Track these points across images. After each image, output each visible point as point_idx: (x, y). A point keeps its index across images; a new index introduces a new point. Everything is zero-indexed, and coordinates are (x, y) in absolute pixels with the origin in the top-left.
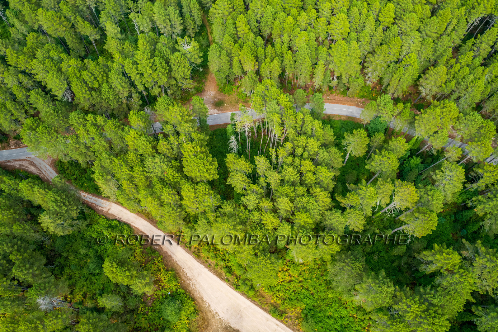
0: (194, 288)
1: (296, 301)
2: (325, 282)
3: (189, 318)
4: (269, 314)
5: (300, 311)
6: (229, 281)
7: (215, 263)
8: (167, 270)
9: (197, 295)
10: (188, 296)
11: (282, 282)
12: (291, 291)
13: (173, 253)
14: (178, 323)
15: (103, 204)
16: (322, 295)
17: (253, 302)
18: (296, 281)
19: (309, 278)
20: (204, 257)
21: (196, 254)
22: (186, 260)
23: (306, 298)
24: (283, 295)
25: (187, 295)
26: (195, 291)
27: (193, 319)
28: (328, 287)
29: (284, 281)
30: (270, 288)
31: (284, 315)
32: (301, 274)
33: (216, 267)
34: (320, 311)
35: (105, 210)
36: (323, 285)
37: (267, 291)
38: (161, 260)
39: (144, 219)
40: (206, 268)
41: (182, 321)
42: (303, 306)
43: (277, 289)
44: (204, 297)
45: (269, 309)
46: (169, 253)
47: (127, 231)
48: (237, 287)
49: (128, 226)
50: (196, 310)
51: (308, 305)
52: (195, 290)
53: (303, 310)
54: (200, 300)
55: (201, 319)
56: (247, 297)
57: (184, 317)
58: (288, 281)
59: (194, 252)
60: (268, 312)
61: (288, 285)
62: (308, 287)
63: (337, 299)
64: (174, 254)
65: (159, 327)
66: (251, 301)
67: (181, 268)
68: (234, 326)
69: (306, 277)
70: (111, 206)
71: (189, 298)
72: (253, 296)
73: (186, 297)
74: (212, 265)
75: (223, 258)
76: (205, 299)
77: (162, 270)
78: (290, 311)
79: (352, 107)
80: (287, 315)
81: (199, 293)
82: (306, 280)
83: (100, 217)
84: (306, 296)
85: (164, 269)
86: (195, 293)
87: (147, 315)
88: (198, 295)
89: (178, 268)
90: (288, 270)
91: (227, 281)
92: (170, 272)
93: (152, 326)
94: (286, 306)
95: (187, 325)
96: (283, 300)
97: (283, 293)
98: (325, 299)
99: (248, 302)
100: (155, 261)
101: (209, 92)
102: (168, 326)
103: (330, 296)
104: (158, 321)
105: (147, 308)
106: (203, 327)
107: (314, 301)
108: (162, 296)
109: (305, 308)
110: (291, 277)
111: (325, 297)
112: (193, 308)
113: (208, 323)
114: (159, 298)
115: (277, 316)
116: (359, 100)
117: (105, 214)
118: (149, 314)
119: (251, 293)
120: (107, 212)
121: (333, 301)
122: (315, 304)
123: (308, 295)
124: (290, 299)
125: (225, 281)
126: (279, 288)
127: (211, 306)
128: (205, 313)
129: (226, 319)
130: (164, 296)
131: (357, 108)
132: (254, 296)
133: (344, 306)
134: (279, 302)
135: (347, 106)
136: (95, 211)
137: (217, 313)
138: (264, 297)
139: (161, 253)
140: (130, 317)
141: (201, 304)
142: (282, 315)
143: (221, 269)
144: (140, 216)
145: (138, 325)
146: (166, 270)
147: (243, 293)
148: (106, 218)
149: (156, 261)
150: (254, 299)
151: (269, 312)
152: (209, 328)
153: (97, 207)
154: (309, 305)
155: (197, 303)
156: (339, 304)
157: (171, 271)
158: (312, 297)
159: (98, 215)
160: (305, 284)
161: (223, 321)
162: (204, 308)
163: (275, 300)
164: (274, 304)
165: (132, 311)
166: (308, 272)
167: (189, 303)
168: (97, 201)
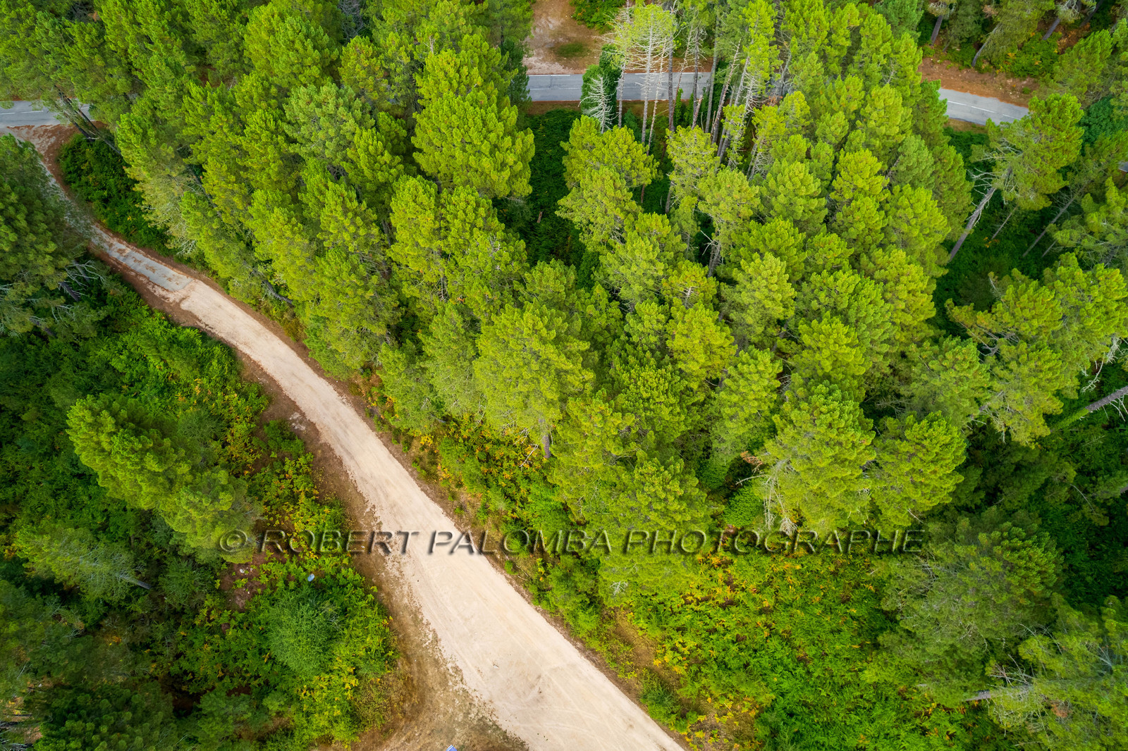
0: (397, 574)
1: (743, 675)
2: (855, 624)
3: (360, 672)
4: (640, 704)
5: (753, 714)
6: (515, 569)
7: (479, 505)
8: (319, 502)
9: (401, 598)
10: (370, 596)
11: (698, 602)
12: (728, 636)
13: (349, 453)
14: (320, 682)
15: (170, 279)
16: (838, 668)
17: (589, 653)
18: (751, 605)
19: (799, 602)
20: (447, 480)
21: (423, 468)
22: (387, 482)
23: (780, 669)
24: (698, 647)
25: (367, 592)
26: (398, 583)
27: (371, 677)
28: (862, 645)
29: (706, 600)
30: (657, 612)
31: (695, 718)
32: (769, 583)
33: (482, 517)
34: (827, 726)
35: (172, 297)
36: (847, 634)
37: (642, 623)
38: (305, 468)
39: (281, 338)
40: (448, 515)
41: (335, 677)
42: (766, 698)
43: (679, 624)
44: (424, 611)
45: (641, 687)
46: (339, 451)
47: (219, 362)
48: (539, 594)
49: (230, 351)
50: (387, 649)
51: (782, 695)
52: (397, 581)
53: (762, 710)
54: (407, 619)
55: (401, 682)
56: (572, 633)
57: (344, 666)
58: (721, 601)
59: (417, 461)
60: (638, 697)
61: (717, 614)
62: (789, 633)
63: (892, 693)
64: (352, 458)
65: (254, 683)
66: (582, 651)
67: (365, 502)
68: (511, 724)
69: (786, 597)
70: (193, 289)
71: (372, 604)
72: (590, 635)
73: (363, 598)
74: (469, 509)
75: (510, 491)
76: (426, 616)
77: (303, 498)
78: (716, 705)
79: (984, 100)
80: (702, 718)
81: (410, 595)
82: (787, 606)
83: (152, 314)
84: (782, 664)
85: (308, 495)
86: (397, 592)
87: (223, 636)
88: (406, 601)
89: (358, 502)
90: (725, 564)
91: (509, 567)
92: (326, 509)
93: (232, 676)
94: (704, 687)
95: (349, 694)
96: (697, 664)
97: (698, 641)
98: (848, 684)
99: (570, 652)
100: (286, 468)
101: (543, 21)
102: (283, 686)
103: (869, 676)
104: (251, 662)
105: (227, 613)
106: (404, 712)
107: (807, 684)
108: (286, 583)
109: (773, 708)
110: (733, 589)
111: (848, 677)
112: (377, 640)
113: (422, 700)
114: (274, 588)
115: (668, 716)
116: (1010, 81)
117: (168, 310)
118: (231, 633)
119: (587, 622)
120: (178, 304)
121: (879, 696)
122: (811, 699)
123: (786, 661)
124: (723, 665)
125: (503, 567)
126: (685, 619)
127: (442, 643)
128: (419, 664)
129: (485, 698)
130: (292, 585)
131: (1003, 104)
132: (595, 634)
133: (918, 721)
134: (680, 670)
135: (968, 95)
136: (139, 296)
137: (457, 670)
138: (628, 642)
139: (311, 447)
140: (164, 633)
141: (411, 630)
142: (683, 716)
143: (497, 526)
144: (271, 330)
145: (185, 665)
146: (316, 501)
147: (557, 619)
148: (168, 319)
149: (289, 468)
150: (595, 644)
151: (640, 699)
152: (423, 717)
153: (150, 287)
154: (789, 696)
155: (395, 625)
156: (898, 711)
157: (331, 506)
158: (800, 670)
159: (146, 307)
160: (783, 622)
161: (476, 702)
162: (419, 645)
163: (667, 658)
164: (663, 673)
165: (177, 615)
166: (797, 583)
167: (367, 621)
168: (154, 271)
